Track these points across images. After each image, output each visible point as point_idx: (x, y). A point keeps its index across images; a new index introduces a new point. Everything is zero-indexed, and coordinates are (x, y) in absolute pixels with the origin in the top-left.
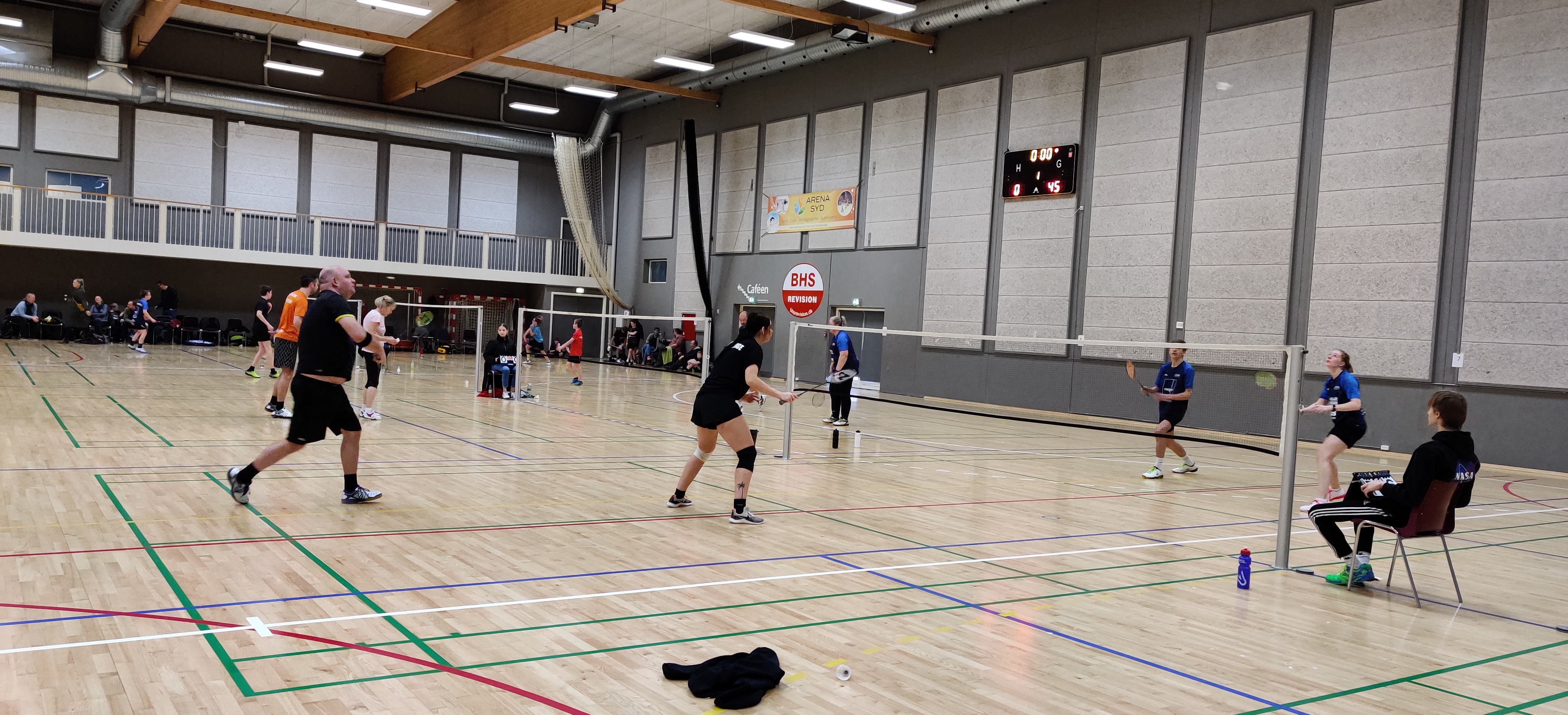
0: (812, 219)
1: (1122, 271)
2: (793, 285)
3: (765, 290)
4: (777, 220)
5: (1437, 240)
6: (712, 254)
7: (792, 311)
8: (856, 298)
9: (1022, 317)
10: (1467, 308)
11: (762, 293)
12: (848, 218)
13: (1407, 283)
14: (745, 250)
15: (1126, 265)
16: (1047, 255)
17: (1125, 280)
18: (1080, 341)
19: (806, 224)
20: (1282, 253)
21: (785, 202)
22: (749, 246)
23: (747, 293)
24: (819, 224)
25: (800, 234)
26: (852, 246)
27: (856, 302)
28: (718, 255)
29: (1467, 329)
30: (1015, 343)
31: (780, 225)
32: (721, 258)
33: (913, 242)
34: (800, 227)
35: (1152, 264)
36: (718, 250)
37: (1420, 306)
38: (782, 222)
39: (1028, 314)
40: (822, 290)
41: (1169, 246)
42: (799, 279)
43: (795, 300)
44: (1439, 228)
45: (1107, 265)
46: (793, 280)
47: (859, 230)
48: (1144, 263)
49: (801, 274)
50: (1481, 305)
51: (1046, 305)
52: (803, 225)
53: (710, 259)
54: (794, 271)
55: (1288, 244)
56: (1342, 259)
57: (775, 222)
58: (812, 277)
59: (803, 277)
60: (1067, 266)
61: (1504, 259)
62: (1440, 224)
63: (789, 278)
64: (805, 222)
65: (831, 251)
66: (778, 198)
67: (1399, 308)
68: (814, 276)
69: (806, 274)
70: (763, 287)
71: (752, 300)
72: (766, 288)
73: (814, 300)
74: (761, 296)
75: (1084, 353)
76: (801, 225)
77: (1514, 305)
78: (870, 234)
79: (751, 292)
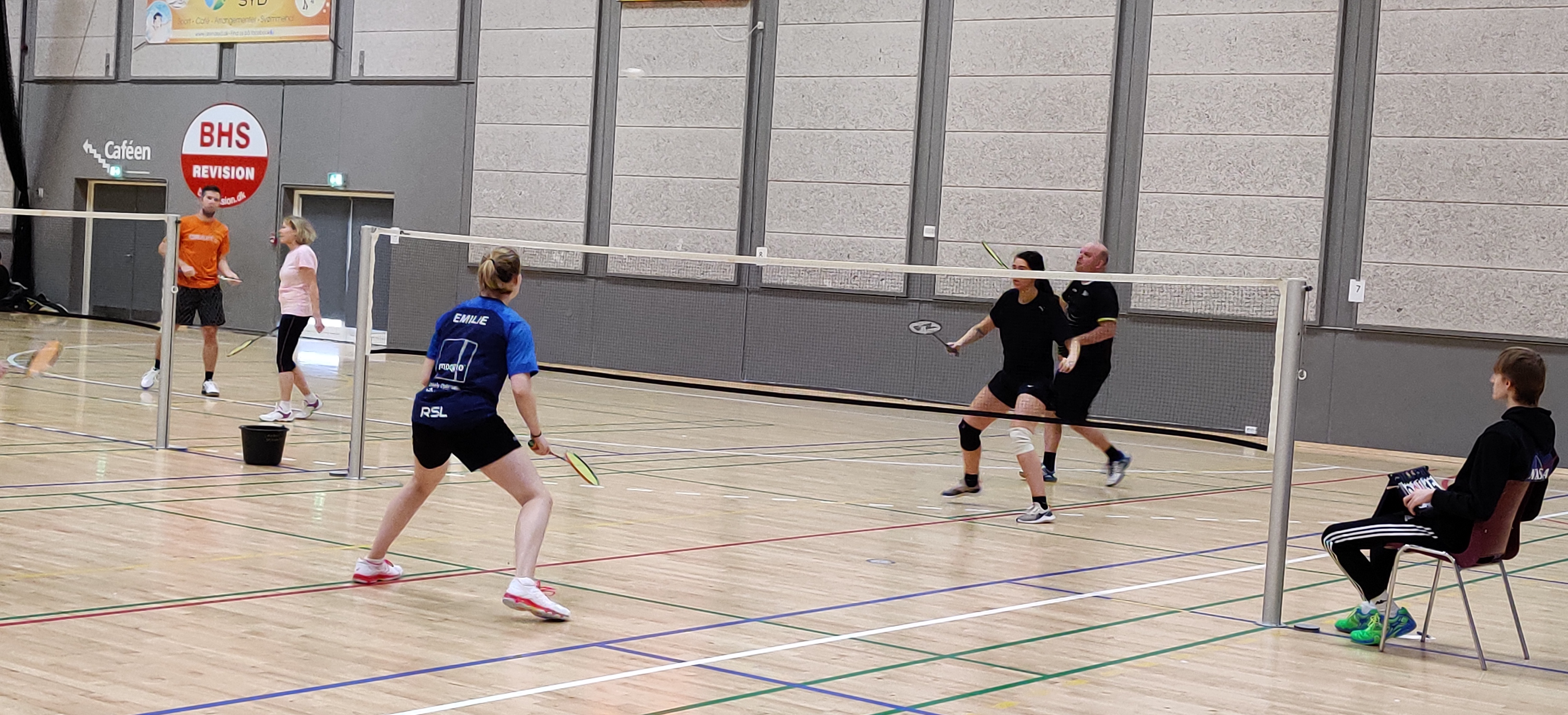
0: (243, 21)
1: (832, 137)
2: (203, 144)
3: (143, 152)
4: (167, 19)
5: (1327, 100)
6: (25, 79)
7: (201, 194)
8: (338, 172)
9: (658, 214)
10: (1369, 211)
11: (138, 158)
12: (318, 20)
13: (1285, 168)
14: (100, 74)
15: (839, 127)
16: (700, 106)
17: (837, 153)
18: (762, 257)
19: (229, 29)
20: (1096, 114)
22: (108, 67)
23: (104, 157)
24: (258, 30)
25: (216, 47)
26: (327, 74)
27: (336, 180)
28: (39, 81)
29: (1370, 242)
30: (644, 260)
32: (46, 86)
33: (450, 73)
34: (217, 34)
35: (882, 127)
36: (40, 73)
37: (1303, 205)
38: (178, 21)
39: (667, 209)
40: (266, 154)
41: (912, 97)
42: (215, 134)
43: (209, 173)
44: (1330, 82)
45: (806, 126)
46: (203, 134)
47: (340, 44)
48: (870, 126)
49: (220, 125)
50: (1389, 205)
51: (700, 193)
52: (225, 30)
53: (21, 89)
54: (205, 117)
55: (1104, 100)
56: (1189, 126)
57: (165, 22)
58: (243, 130)
59: (225, 129)
60: (736, 126)
61: (1423, 133)
62: (1332, 76)
63: (194, 129)
64: (227, 25)
65: (284, 82)
67: (1272, 207)
68: (248, 128)
69: (231, 125)
70: (138, 147)
71: (115, 172)
72: (145, 148)
73: (250, 173)
74: (133, 163)
75: (767, 279)
76: (218, 31)
77: (1436, 206)
78: (362, 53)
79: (113, 156)
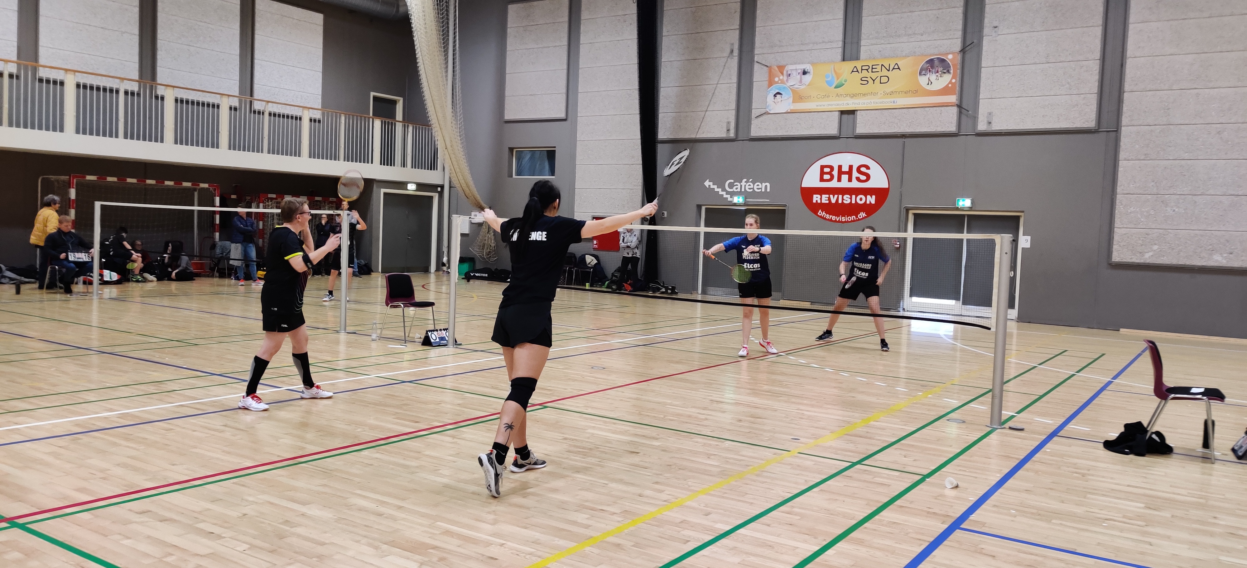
0: (865, 95)
2: (822, 180)
3: (762, 187)
4: (786, 96)
7: (820, 213)
8: (966, 198)
11: (758, 191)
12: (942, 92)
14: (723, 135)
19: (850, 101)
21: (805, 73)
22: (728, 131)
23: (724, 190)
24: (881, 100)
25: (837, 114)
26: (951, 129)
27: (964, 204)
28: (662, 141)
31: (793, 102)
32: (668, 145)
33: (1090, 125)
34: (838, 105)
38: (798, 97)
40: (887, 187)
42: (835, 173)
43: (828, 200)
46: (822, 173)
47: (967, 108)
49: (840, 167)
52: (845, 102)
54: (825, 161)
57: (784, 99)
58: (863, 169)
59: (845, 169)
63: (815, 170)
64: (848, 98)
65: (903, 136)
66: (789, 68)
68: (869, 169)
69: (851, 167)
70: (757, 184)
71: (736, 200)
72: (764, 184)
73: (871, 200)
74: (754, 194)
76: (839, 102)
78: (989, 114)
79: (734, 190)
